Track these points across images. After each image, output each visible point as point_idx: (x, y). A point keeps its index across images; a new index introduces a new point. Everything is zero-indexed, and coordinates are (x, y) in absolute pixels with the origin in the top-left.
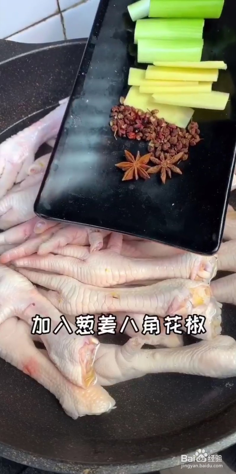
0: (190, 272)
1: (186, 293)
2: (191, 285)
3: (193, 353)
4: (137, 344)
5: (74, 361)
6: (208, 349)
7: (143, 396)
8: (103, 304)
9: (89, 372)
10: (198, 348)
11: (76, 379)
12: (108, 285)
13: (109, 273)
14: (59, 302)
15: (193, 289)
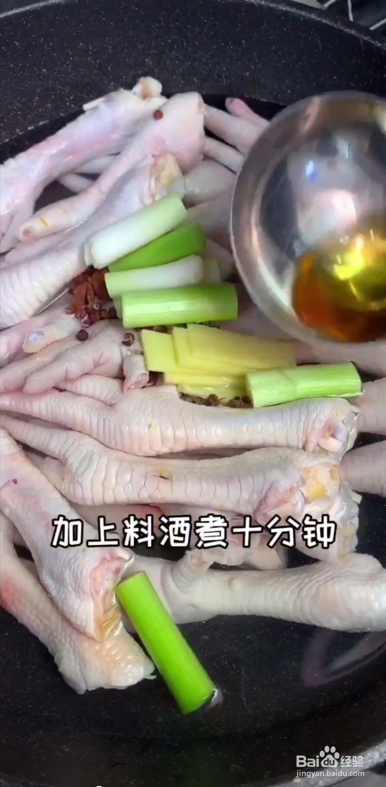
0: (305, 439)
1: (296, 476)
2: (305, 461)
3: (301, 583)
4: (201, 563)
5: (82, 593)
6: (330, 578)
7: (208, 655)
8: (140, 490)
9: (109, 610)
10: (313, 576)
11: (84, 624)
12: (154, 453)
13: (156, 432)
14: (63, 479)
15: (307, 470)
